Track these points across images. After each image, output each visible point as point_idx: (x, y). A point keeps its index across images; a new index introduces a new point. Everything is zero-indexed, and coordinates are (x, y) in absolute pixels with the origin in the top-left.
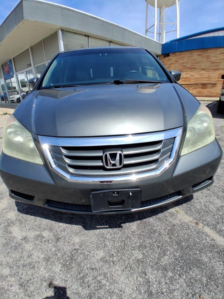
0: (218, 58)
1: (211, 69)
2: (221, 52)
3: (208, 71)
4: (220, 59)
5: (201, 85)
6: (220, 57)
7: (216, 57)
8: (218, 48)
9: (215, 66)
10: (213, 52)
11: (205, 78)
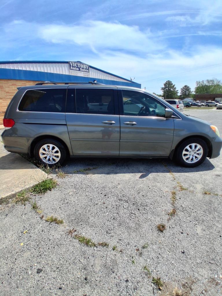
0: (11, 89)
1: (7, 98)
2: (12, 83)
3: (6, 100)
4: (13, 90)
5: (3, 113)
6: (12, 88)
7: (9, 87)
8: (9, 79)
9: (10, 96)
10: (5, 83)
11: (4, 106)
